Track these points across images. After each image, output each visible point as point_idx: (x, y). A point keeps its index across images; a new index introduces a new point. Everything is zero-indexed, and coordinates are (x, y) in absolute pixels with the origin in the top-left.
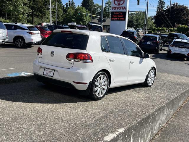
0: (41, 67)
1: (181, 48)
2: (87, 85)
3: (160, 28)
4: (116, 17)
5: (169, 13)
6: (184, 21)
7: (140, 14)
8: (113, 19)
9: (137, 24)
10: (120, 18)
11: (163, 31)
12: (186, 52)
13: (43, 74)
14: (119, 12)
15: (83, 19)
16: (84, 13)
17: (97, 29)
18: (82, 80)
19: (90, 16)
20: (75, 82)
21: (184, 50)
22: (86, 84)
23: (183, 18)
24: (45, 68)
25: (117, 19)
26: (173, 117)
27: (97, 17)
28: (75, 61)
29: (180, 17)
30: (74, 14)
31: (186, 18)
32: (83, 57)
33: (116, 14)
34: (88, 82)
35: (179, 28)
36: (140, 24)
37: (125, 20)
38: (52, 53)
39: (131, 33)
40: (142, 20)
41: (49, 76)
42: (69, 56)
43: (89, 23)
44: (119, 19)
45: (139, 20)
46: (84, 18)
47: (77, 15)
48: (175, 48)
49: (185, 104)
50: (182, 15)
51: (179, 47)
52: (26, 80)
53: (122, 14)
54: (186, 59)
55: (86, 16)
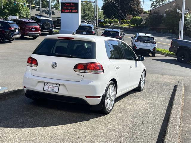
0: (39, 82)
1: (146, 43)
2: (101, 98)
3: (113, 20)
4: (67, 9)
5: (119, 3)
6: (135, 11)
7: (87, 4)
8: (64, 11)
9: (84, 15)
10: (71, 9)
11: (115, 23)
12: (152, 46)
13: (43, 90)
14: (70, 3)
15: (19, 10)
16: (20, 2)
17: (48, 23)
18: (96, 93)
19: (28, 6)
20: (87, 97)
21: (149, 45)
22: (99, 97)
23: (133, 8)
24: (45, 83)
25: (68, 11)
26: (181, 122)
27: (36, 7)
28: (85, 72)
29: (130, 7)
30: (7, 4)
31: (136, 9)
32: (94, 67)
33: (67, 5)
34: (101, 95)
35: (132, 19)
36: (87, 16)
37: (77, 12)
38: (54, 65)
39: (88, 28)
40: (89, 10)
41: (53, 92)
42: (77, 67)
43: (36, 16)
44: (70, 11)
45: (86, 10)
46: (21, 9)
47: (10, 4)
48: (140, 43)
49: (183, 107)
50: (133, 5)
51: (144, 42)
52: (7, 97)
53: (73, 5)
54: (150, 54)
55: (22, 6)
